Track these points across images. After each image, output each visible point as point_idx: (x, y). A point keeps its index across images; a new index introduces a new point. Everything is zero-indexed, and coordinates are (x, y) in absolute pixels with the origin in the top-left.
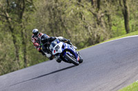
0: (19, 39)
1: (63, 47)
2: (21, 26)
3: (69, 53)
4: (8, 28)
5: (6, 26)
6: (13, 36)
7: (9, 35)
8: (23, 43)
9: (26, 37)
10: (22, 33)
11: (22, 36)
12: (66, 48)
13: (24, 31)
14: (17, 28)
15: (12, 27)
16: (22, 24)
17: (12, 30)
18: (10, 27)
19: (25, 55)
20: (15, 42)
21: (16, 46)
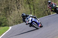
0: (32, 7)
1: (31, 20)
2: (33, 2)
3: (34, 23)
4: (27, 3)
5: (27, 2)
6: (30, 6)
7: (28, 6)
8: (34, 9)
9: (35, 6)
10: (33, 5)
11: (33, 6)
12: (33, 20)
13: (34, 4)
14: (31, 3)
15: (29, 2)
16: (33, 1)
17: (29, 4)
18: (28, 2)
19: (34, 14)
20: (30, 8)
21: (31, 10)
